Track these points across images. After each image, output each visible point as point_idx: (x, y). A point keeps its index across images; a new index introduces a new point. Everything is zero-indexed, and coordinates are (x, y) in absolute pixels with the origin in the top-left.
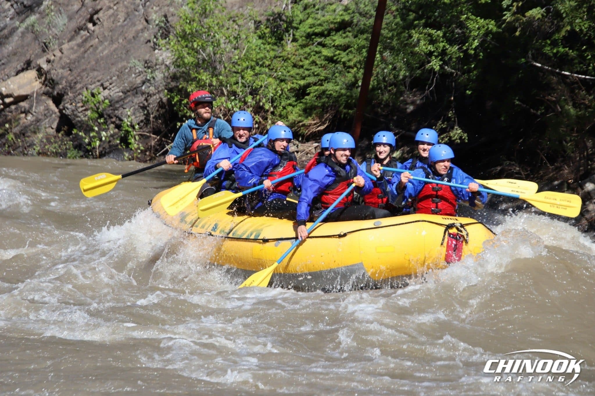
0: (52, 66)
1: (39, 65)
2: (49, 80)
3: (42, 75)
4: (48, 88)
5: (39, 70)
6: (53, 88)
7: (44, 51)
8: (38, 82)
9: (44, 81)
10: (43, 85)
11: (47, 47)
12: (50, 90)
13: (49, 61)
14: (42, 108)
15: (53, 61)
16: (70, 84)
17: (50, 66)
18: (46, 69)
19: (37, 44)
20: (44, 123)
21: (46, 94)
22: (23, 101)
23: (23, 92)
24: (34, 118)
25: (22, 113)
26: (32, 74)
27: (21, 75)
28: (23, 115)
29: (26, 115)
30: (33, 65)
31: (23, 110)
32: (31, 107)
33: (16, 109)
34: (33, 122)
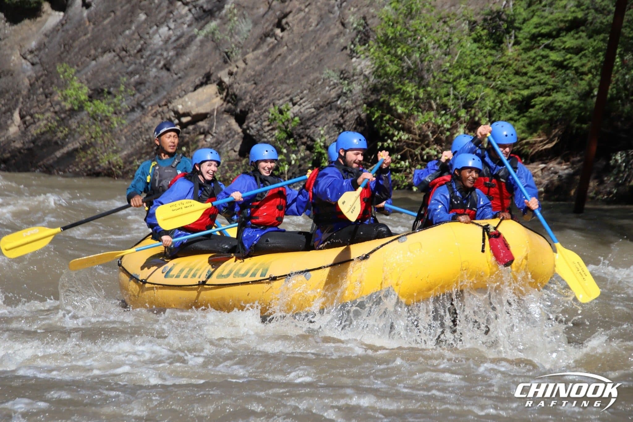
0: (235, 79)
1: (220, 78)
2: (232, 95)
3: (223, 90)
4: (230, 104)
5: (220, 84)
6: (236, 105)
7: (225, 62)
8: (219, 98)
9: (226, 97)
10: (225, 101)
11: (229, 57)
12: (233, 107)
13: (231, 74)
14: (223, 128)
15: (236, 73)
16: (255, 99)
17: (232, 79)
18: (227, 83)
19: (218, 54)
20: (225, 145)
21: (227, 111)
22: (202, 120)
23: (202, 110)
24: (215, 140)
25: (201, 134)
26: (212, 88)
27: (200, 90)
28: (202, 137)
29: (205, 136)
30: (213, 78)
31: (202, 130)
32: (211, 127)
33: (194, 129)
34: (213, 144)
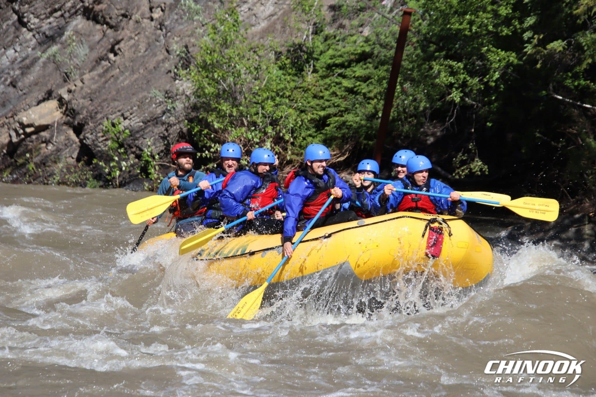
0: (73, 95)
1: (60, 95)
2: (70, 109)
3: (63, 105)
4: (69, 118)
5: (60, 100)
6: (74, 118)
7: (65, 81)
8: (59, 112)
9: (65, 111)
10: (64, 114)
11: (68, 77)
12: (71, 120)
13: (70, 91)
14: (63, 138)
15: (75, 91)
16: (91, 114)
17: (71, 96)
18: (67, 99)
19: (58, 74)
20: (64, 152)
22: (44, 130)
23: (44, 122)
24: (55, 148)
25: (43, 142)
26: (53, 104)
27: (42, 105)
28: (44, 145)
29: (47, 145)
30: (54, 95)
31: (44, 140)
32: (52, 136)
33: (36, 138)
34: (53, 151)
